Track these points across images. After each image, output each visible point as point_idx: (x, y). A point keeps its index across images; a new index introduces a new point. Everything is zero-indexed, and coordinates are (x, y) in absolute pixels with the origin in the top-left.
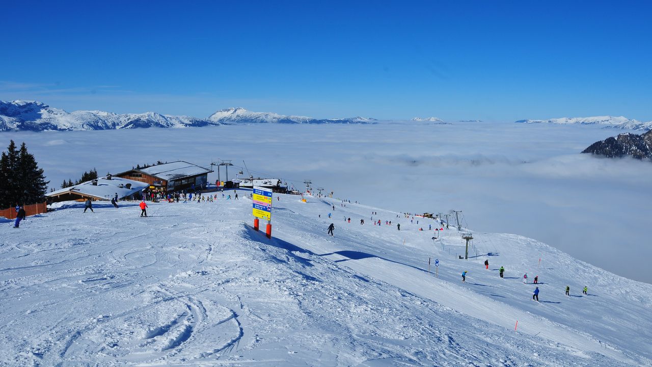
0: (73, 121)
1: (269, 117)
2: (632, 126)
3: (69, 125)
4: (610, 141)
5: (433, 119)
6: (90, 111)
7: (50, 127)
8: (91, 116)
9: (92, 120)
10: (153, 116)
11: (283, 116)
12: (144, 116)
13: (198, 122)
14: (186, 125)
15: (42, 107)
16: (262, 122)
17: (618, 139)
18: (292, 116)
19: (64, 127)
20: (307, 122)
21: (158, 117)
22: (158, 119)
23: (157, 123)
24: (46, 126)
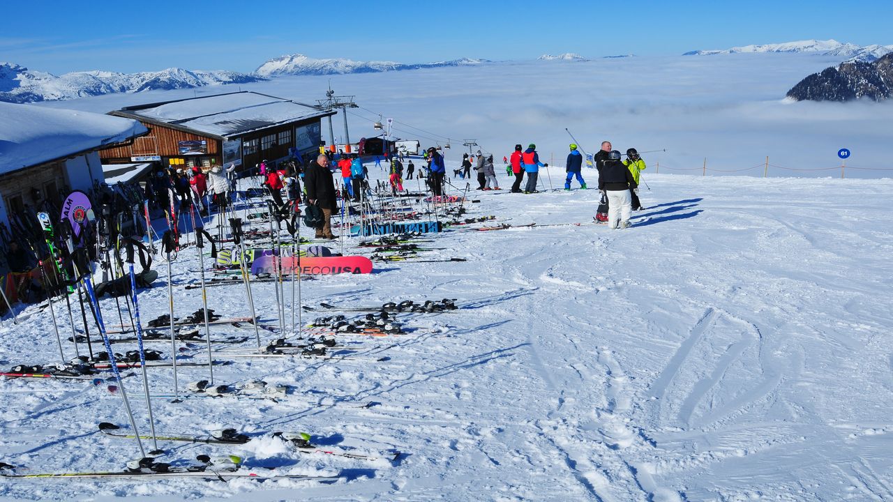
0: (64, 88)
1: (339, 65)
2: (848, 52)
3: (59, 94)
4: (830, 72)
5: (568, 57)
6: (87, 73)
7: (33, 98)
8: (88, 79)
9: (90, 83)
10: (176, 72)
11: (359, 63)
12: (164, 75)
13: (242, 77)
14: (225, 83)
15: (17, 70)
16: (331, 73)
17: (840, 70)
18: (372, 63)
19: (53, 97)
20: (393, 70)
21: (185, 75)
22: (185, 76)
23: (183, 82)
24: (26, 97)
